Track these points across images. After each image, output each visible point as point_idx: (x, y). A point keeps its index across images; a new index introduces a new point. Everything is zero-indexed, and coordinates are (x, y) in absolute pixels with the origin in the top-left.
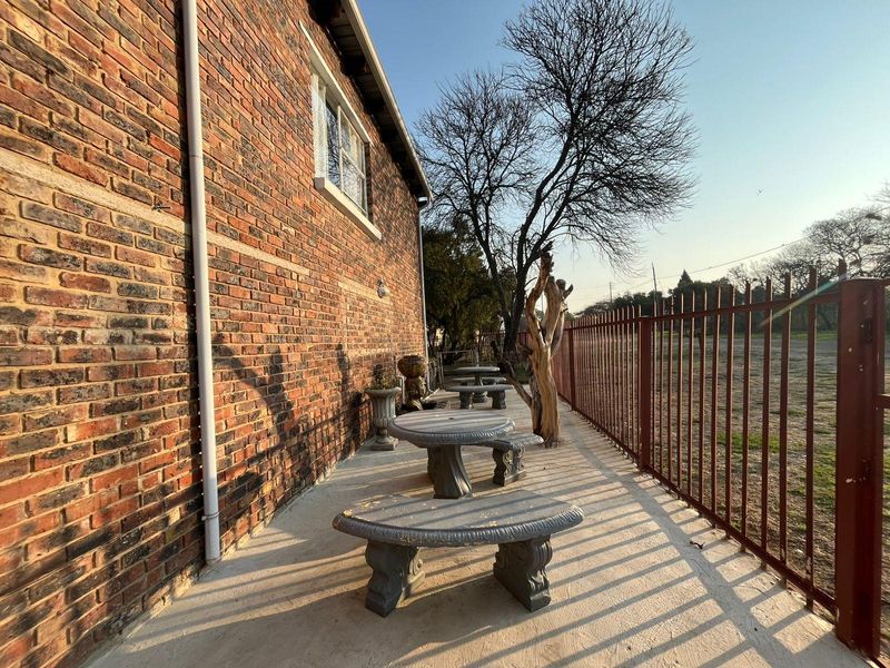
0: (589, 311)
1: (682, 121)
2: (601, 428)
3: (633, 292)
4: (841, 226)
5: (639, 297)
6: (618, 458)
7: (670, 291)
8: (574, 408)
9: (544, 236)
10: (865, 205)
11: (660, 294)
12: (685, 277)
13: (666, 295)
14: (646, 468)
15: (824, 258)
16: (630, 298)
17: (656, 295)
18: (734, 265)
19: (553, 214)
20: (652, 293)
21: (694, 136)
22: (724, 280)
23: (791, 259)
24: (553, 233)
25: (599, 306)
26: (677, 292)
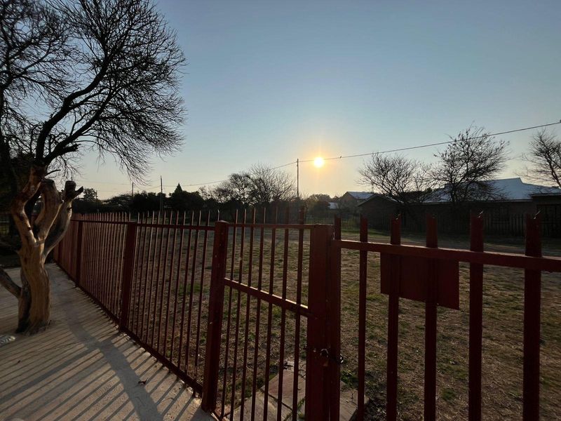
0: (116, 200)
1: (180, 101)
2: (96, 301)
3: (148, 192)
4: (240, 177)
5: (151, 195)
6: (104, 325)
7: (170, 194)
8: (77, 285)
9: (72, 138)
10: (247, 172)
11: (164, 195)
12: (179, 187)
13: (168, 196)
14: (123, 329)
15: (234, 190)
16: (145, 195)
17: (162, 195)
18: (202, 186)
19: (84, 123)
20: (159, 194)
21: (186, 112)
22: (197, 193)
23: (224, 188)
24: (80, 138)
25: (123, 197)
26: (173, 195)
